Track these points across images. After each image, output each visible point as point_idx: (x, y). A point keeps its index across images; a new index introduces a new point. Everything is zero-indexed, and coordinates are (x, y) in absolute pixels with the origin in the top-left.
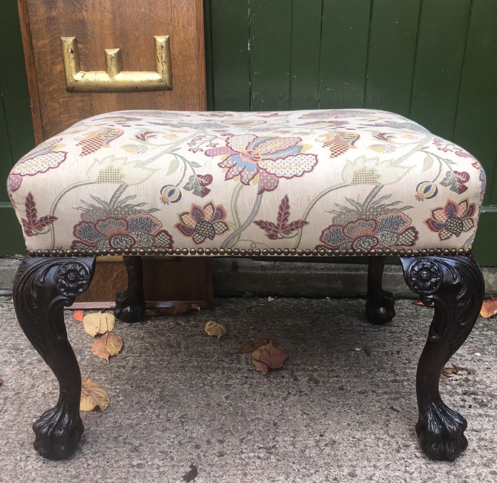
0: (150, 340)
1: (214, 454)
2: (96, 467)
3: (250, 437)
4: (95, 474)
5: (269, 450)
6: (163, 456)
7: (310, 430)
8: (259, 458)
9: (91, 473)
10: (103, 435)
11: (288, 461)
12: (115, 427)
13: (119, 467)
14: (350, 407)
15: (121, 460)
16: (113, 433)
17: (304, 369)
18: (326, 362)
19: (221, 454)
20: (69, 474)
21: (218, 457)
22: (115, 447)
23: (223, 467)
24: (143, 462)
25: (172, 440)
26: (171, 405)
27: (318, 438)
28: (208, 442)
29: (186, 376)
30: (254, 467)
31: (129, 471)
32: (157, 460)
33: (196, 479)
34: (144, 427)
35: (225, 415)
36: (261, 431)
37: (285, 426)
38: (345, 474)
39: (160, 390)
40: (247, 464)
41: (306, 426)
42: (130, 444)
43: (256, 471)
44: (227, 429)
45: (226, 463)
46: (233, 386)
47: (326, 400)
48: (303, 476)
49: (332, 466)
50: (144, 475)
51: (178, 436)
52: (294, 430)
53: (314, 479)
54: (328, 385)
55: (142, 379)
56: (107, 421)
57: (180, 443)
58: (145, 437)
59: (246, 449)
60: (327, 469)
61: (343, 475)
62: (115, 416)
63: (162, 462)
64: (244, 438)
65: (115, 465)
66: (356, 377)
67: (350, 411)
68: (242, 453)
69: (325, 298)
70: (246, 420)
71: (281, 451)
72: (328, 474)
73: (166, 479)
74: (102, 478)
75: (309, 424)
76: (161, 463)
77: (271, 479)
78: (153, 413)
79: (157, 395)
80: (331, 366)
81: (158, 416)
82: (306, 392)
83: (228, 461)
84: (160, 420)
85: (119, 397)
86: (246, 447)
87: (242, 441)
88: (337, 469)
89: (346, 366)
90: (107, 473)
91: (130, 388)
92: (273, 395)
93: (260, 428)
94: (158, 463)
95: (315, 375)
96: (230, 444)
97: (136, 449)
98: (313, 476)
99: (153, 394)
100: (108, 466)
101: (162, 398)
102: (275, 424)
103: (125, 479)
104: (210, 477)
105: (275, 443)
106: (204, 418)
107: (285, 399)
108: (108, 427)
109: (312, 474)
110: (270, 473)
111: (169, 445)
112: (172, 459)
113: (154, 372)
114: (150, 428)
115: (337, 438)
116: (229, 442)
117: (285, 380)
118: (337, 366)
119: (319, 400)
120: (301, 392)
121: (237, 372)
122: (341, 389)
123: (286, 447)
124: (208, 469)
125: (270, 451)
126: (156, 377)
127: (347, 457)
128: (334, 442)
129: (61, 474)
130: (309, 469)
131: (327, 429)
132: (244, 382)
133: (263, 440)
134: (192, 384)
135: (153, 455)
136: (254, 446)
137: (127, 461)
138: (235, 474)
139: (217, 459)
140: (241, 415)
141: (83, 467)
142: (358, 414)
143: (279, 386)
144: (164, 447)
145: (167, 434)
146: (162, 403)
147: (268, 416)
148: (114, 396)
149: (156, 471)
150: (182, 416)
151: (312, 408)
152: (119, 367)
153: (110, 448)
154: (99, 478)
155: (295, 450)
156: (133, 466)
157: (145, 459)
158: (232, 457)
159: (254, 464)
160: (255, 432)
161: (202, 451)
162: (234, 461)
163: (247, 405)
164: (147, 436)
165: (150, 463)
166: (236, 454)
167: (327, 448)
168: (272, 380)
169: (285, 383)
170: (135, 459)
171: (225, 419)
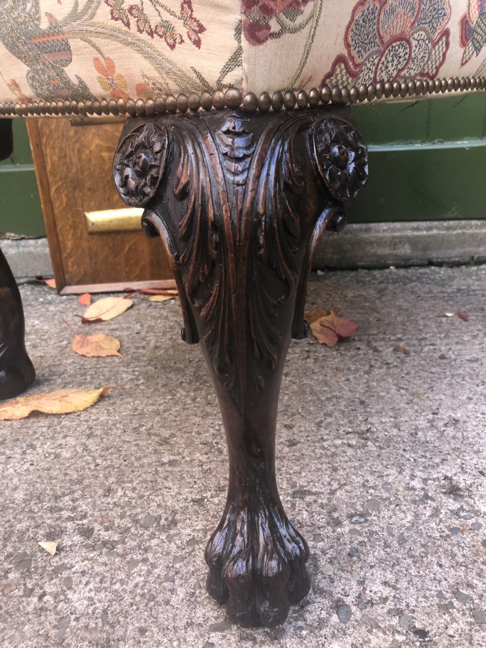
0: (175, 319)
1: (282, 443)
2: (108, 467)
3: (329, 420)
4: (106, 478)
5: (361, 435)
6: (207, 449)
7: (416, 407)
8: (349, 445)
9: (101, 475)
10: (118, 426)
11: (395, 448)
12: (134, 415)
13: (142, 466)
14: (463, 378)
15: (145, 456)
16: (131, 423)
17: (383, 339)
18: (412, 330)
19: (292, 444)
20: (68, 478)
21: (289, 446)
22: (136, 440)
23: (298, 460)
24: (178, 458)
25: (217, 428)
27: (431, 416)
30: (346, 459)
31: (157, 472)
32: (198, 455)
34: (176, 414)
35: (287, 394)
36: (343, 412)
37: (378, 405)
39: (193, 370)
40: (334, 455)
41: (408, 403)
42: (155, 435)
43: (350, 464)
44: (294, 411)
45: (303, 455)
46: (291, 362)
47: (426, 371)
48: (424, 467)
49: (465, 452)
50: (181, 476)
52: (393, 409)
53: (443, 471)
54: (423, 355)
55: (169, 359)
56: (122, 408)
58: (177, 425)
59: (328, 434)
60: (458, 456)
62: (134, 402)
63: (206, 456)
64: (321, 422)
65: (136, 464)
66: (457, 343)
67: (464, 382)
68: (323, 439)
69: (388, 268)
70: (319, 399)
71: (381, 435)
72: (463, 464)
73: (214, 479)
74: (117, 483)
75: (411, 401)
76: (204, 458)
77: (377, 474)
78: (187, 396)
79: (191, 376)
80: (420, 334)
81: (194, 400)
82: (395, 364)
83: (304, 451)
84: (197, 405)
85: (138, 380)
86: (327, 432)
87: (319, 425)
88: (474, 456)
89: (440, 333)
90: (124, 475)
91: (153, 369)
92: (349, 369)
93: (342, 408)
94: (201, 458)
95: (402, 344)
96: (302, 429)
97: (165, 441)
98: (441, 466)
99: (185, 375)
100: (126, 466)
101: (197, 378)
102: (362, 403)
103: (152, 482)
104: (281, 475)
105: (369, 426)
107: (367, 373)
108: (125, 416)
109: (438, 465)
110: (373, 465)
111: (214, 435)
113: (183, 351)
114: (184, 414)
115: (459, 415)
116: (300, 427)
117: (361, 352)
118: (427, 333)
119: (416, 372)
120: (387, 364)
121: (294, 346)
122: (442, 357)
123: (386, 430)
125: (365, 436)
126: (187, 356)
127: (482, 439)
128: (457, 421)
129: (56, 478)
130: (431, 458)
131: (440, 405)
132: (306, 356)
133: (350, 422)
135: (191, 449)
136: (338, 430)
137: (154, 458)
138: (318, 470)
139: (287, 449)
140: (311, 393)
141: (89, 469)
142: (478, 386)
143: (355, 359)
144: (207, 437)
145: (209, 421)
146: (198, 384)
147: (350, 394)
148: (131, 379)
149: (197, 469)
151: (409, 382)
152: (137, 348)
153: (128, 442)
154: (113, 483)
155: (402, 433)
156: (163, 464)
157: (179, 454)
158: (310, 446)
159: (344, 454)
160: (336, 413)
162: (313, 451)
163: (317, 382)
164: (180, 425)
165: (188, 459)
166: (314, 442)
167: (448, 429)
168: (343, 352)
169: (362, 356)
170: (166, 454)
171: (290, 399)
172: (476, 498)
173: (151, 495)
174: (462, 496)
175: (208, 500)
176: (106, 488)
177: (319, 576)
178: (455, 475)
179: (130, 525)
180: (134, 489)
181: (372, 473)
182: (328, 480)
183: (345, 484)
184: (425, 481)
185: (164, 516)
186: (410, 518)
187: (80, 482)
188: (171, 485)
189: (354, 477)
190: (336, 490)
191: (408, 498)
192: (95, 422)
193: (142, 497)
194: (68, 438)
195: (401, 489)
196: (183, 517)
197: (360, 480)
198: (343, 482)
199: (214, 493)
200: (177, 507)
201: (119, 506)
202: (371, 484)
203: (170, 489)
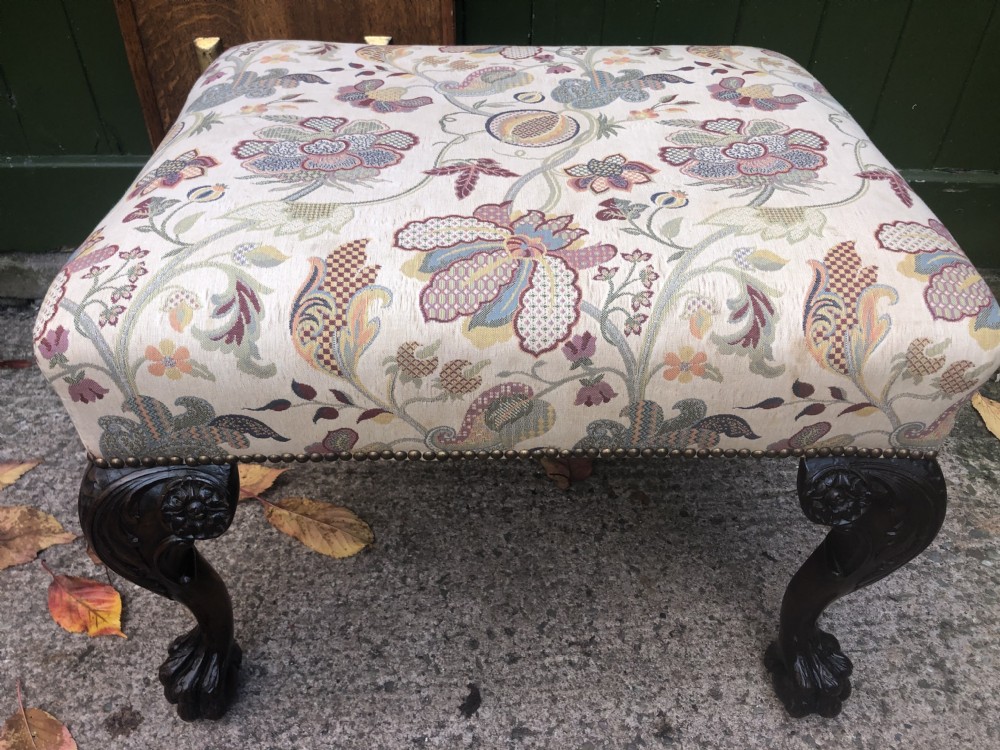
1: (501, 658)
2: (321, 691)
3: (553, 621)
4: (321, 708)
5: (584, 647)
6: (423, 665)
7: (644, 603)
8: (571, 664)
9: (315, 704)
10: (322, 623)
11: (616, 670)
12: (339, 606)
13: (357, 691)
14: (701, 553)
15: (359, 676)
16: (337, 619)
17: (622, 473)
19: (513, 659)
20: (280, 707)
21: (509, 664)
22: (346, 649)
23: (518, 686)
24: (393, 679)
25: (432, 631)
26: (420, 556)
27: (657, 620)
28: (490, 634)
29: (437, 490)
30: (567, 684)
31: (374, 699)
32: (414, 675)
33: (479, 710)
34: (385, 605)
35: (508, 575)
36: (568, 608)
37: (605, 597)
38: (704, 692)
39: (398, 523)
40: (555, 678)
41: (637, 596)
42: (368, 641)
43: (569, 692)
44: (516, 605)
45: (523, 677)
46: (514, 513)
47: (664, 539)
48: (642, 698)
49: (684, 677)
50: (399, 707)
51: (440, 621)
52: (619, 606)
53: (659, 705)
54: (663, 506)
55: (368, 499)
56: (323, 593)
57: (447, 639)
58: (388, 626)
59: (550, 646)
60: (676, 684)
61: (702, 696)
62: (335, 581)
63: (423, 678)
64: (544, 624)
65: (350, 687)
66: (704, 487)
67: (701, 562)
68: (545, 655)
70: (543, 585)
71: (603, 649)
72: (679, 695)
73: (433, 712)
74: (334, 715)
75: (641, 591)
76: (421, 680)
77: (595, 708)
78: (395, 573)
79: (397, 535)
80: (664, 465)
81: (403, 579)
82: (631, 523)
83: (525, 672)
86: (550, 642)
87: (541, 628)
88: (692, 684)
92: (579, 530)
93: (568, 602)
94: (418, 680)
95: (641, 485)
96: (524, 636)
97: (377, 653)
98: (658, 698)
99: (390, 532)
101: (405, 539)
102: (589, 593)
103: (370, 714)
104: (501, 707)
105: (593, 634)
106: (476, 582)
107: (598, 538)
108: (328, 606)
110: (592, 694)
111: (429, 643)
112: (438, 671)
113: (384, 483)
114: (395, 607)
115: (687, 619)
116: (521, 632)
117: (594, 498)
118: (673, 464)
119: (653, 539)
120: (622, 522)
121: (517, 481)
122: (684, 514)
123: (610, 642)
124: (496, 690)
125: (588, 649)
126: (391, 494)
127: (703, 657)
128: (683, 628)
129: (268, 708)
130: (650, 686)
131: (670, 601)
132: (531, 502)
133: (574, 627)
134: (449, 509)
135: (407, 665)
136: (561, 639)
137: (368, 678)
138: (538, 700)
139: (506, 669)
140: (535, 574)
141: (302, 693)
142: (714, 568)
143: (587, 510)
144: (421, 646)
145: (423, 620)
146: (406, 550)
147: (577, 577)
149: (415, 697)
150: (443, 578)
151: (643, 557)
152: (326, 473)
153: (338, 651)
154: (330, 716)
155: (626, 647)
156: (379, 688)
157: (395, 673)
158: (531, 664)
159: (564, 678)
160: (560, 611)
161: (482, 654)
162: (534, 673)
163: (542, 554)
164: (392, 625)
165: (404, 681)
166: (535, 659)
167: (673, 640)
168: (574, 497)
169: (595, 503)
170: (380, 674)
171: (511, 584)
172: (684, 743)
173: (370, 732)
174: (671, 740)
175: (429, 741)
176: (324, 723)
178: (670, 710)
180: (352, 724)
181: (591, 705)
182: (547, 714)
183: (563, 721)
184: (640, 717)
187: (294, 714)
188: (390, 720)
189: (572, 711)
190: (553, 729)
191: (622, 741)
192: (296, 617)
193: (362, 735)
194: (270, 642)
195: (616, 728)
197: (577, 715)
198: (561, 718)
199: (434, 730)
202: (588, 721)
203: (389, 724)
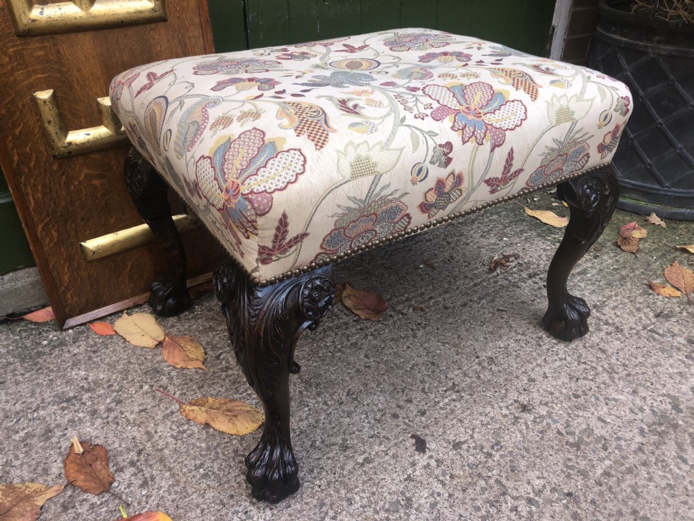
1: (416, 415)
2: (328, 484)
3: (427, 385)
5: (453, 389)
6: (377, 440)
7: (464, 356)
8: (454, 400)
9: (332, 492)
11: (478, 392)
13: (351, 473)
14: (470, 322)
15: (344, 464)
17: (399, 302)
18: (409, 287)
19: (423, 413)
21: (422, 416)
22: (324, 455)
23: (437, 424)
24: (366, 455)
25: (367, 421)
27: (477, 360)
28: (399, 407)
30: (460, 411)
31: (363, 472)
32: (376, 447)
33: (427, 446)
37: (443, 362)
38: (526, 382)
40: (452, 411)
41: (458, 355)
42: (333, 444)
43: (465, 413)
44: (401, 386)
45: (436, 418)
46: (359, 344)
47: (446, 323)
48: (501, 399)
50: (382, 467)
51: (366, 414)
52: (453, 362)
53: (511, 397)
54: (433, 309)
59: (436, 397)
60: (511, 384)
64: (424, 389)
65: (345, 473)
66: (444, 292)
67: (473, 326)
68: (437, 402)
70: (406, 370)
71: (463, 385)
72: (516, 388)
75: (458, 352)
76: (382, 448)
77: (483, 414)
80: (417, 290)
82: (424, 323)
86: (434, 395)
87: (424, 392)
88: (518, 381)
89: (428, 285)
92: (401, 337)
93: (426, 373)
95: (414, 303)
96: (418, 399)
97: (345, 448)
98: (508, 395)
102: (433, 364)
105: (452, 381)
109: (506, 394)
110: (477, 409)
111: (371, 427)
112: (388, 439)
115: (490, 353)
116: (415, 398)
117: (395, 319)
118: (420, 288)
119: (441, 326)
120: (420, 324)
121: (347, 328)
122: (446, 307)
123: (463, 381)
125: (456, 390)
128: (492, 359)
130: (500, 391)
131: (475, 349)
132: (364, 335)
133: (440, 382)
135: (368, 444)
136: (439, 392)
138: (453, 425)
139: (423, 419)
140: (397, 368)
141: (318, 491)
142: (482, 326)
143: (397, 326)
144: (368, 431)
147: (420, 359)
149: (387, 457)
150: (348, 393)
151: (444, 336)
152: (224, 370)
154: (346, 494)
155: (473, 380)
156: (362, 464)
157: (364, 452)
158: (434, 410)
159: (457, 408)
160: (426, 379)
161: (404, 419)
162: (439, 413)
163: (392, 356)
165: (373, 453)
166: (434, 406)
167: (492, 366)
168: (385, 323)
169: (399, 322)
170: (357, 457)
172: (537, 408)
173: (377, 489)
174: (530, 410)
175: (414, 476)
177: (510, 490)
178: (518, 397)
179: (386, 515)
180: (364, 491)
181: (481, 414)
182: (463, 429)
183: (474, 428)
184: (508, 408)
185: (400, 499)
186: (519, 435)
187: (323, 504)
188: (383, 477)
189: (474, 422)
190: (473, 435)
191: (509, 423)
193: (373, 494)
195: (501, 418)
196: (411, 493)
197: (478, 422)
198: (471, 428)
199: (412, 469)
200: (401, 489)
201: (365, 506)
202: (486, 422)
